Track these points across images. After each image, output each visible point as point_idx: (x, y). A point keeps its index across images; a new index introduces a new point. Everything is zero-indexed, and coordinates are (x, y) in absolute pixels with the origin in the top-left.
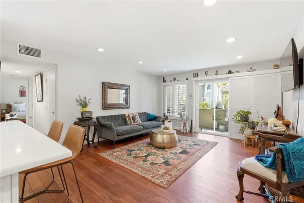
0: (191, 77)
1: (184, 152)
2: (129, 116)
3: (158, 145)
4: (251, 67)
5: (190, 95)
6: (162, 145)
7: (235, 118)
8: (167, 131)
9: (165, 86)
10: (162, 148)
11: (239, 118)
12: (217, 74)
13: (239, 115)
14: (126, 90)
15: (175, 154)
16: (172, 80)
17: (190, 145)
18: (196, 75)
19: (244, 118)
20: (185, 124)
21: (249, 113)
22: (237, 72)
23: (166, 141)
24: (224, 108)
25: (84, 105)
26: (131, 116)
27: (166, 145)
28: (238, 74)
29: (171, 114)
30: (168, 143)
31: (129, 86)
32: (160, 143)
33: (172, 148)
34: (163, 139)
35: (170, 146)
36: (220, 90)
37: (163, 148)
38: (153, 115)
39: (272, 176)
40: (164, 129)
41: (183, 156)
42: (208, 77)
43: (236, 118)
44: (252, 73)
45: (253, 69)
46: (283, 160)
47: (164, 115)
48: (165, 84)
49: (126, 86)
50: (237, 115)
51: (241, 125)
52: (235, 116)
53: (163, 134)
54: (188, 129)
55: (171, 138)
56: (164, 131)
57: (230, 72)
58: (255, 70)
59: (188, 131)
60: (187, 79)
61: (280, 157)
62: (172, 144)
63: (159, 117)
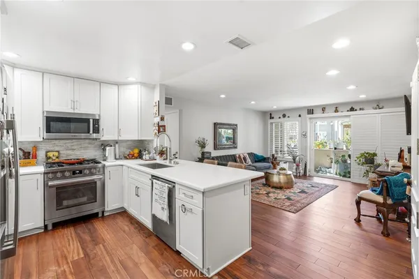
0: (304, 113)
1: (303, 192)
2: (240, 157)
3: (275, 185)
4: (378, 104)
5: (304, 133)
6: (279, 185)
7: (358, 161)
8: (283, 172)
9: (272, 123)
10: (279, 187)
11: (363, 160)
12: (336, 111)
13: (363, 157)
14: (234, 130)
15: (294, 193)
16: (281, 116)
17: (307, 187)
18: (311, 111)
19: (369, 159)
20: (298, 165)
21: (375, 155)
22: (360, 109)
23: (282, 181)
24: (345, 148)
25: (203, 145)
26: (242, 157)
27: (283, 185)
28: (362, 112)
29: (279, 155)
30: (285, 183)
31: (236, 125)
32: (276, 183)
33: (288, 188)
34: (279, 179)
35: (286, 186)
36: (340, 123)
37: (281, 188)
38: (262, 156)
39: (380, 199)
40: (280, 169)
41: (304, 195)
42: (325, 115)
43: (360, 160)
44: (378, 111)
45: (381, 107)
46: (387, 187)
47: (273, 155)
48: (272, 121)
49: (234, 125)
50: (360, 157)
51: (366, 167)
52: (358, 158)
53: (279, 174)
54: (302, 172)
55: (288, 179)
56: (281, 172)
57: (352, 109)
58: (382, 108)
59: (301, 174)
60: (300, 116)
61: (385, 185)
62: (289, 185)
63: (268, 158)
